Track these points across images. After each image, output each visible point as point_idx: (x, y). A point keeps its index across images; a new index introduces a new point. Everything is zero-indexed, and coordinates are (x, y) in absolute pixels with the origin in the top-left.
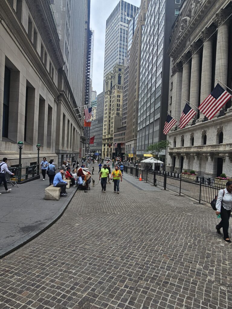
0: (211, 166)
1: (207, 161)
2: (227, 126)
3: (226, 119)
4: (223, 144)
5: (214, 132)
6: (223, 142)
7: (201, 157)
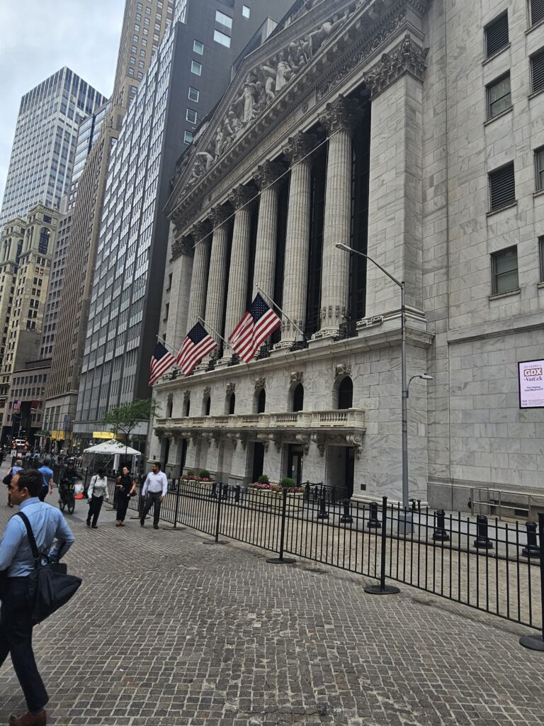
0: (242, 460)
1: (235, 449)
2: (272, 378)
3: (271, 364)
4: (265, 413)
5: (249, 389)
6: (266, 410)
7: (224, 441)
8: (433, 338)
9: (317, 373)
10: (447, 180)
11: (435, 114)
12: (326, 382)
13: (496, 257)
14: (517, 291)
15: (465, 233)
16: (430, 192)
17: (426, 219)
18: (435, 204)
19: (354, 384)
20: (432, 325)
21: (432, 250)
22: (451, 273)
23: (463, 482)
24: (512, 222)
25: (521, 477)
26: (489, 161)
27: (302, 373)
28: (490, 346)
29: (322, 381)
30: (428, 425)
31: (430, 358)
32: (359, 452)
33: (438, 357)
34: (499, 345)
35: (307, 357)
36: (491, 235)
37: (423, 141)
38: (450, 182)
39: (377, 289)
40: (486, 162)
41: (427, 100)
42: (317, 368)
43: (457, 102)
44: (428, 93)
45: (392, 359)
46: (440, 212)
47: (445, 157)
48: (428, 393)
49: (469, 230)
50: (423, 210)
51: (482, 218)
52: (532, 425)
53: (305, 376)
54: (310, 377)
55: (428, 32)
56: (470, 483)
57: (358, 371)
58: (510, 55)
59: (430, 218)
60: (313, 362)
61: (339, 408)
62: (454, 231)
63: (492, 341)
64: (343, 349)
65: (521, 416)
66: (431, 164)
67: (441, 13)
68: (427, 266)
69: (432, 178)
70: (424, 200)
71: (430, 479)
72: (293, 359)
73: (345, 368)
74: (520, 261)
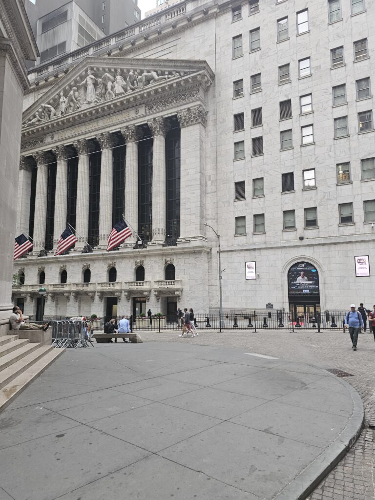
1: (93, 302)
2: (122, 262)
3: (121, 255)
5: (103, 267)
7: (81, 298)
8: (211, 249)
9: (153, 262)
10: (217, 180)
11: (212, 146)
12: (159, 266)
13: (237, 219)
14: (245, 234)
15: (225, 206)
16: (209, 183)
17: (207, 195)
18: (211, 189)
19: (176, 268)
20: (210, 243)
21: (210, 210)
22: (218, 222)
23: (226, 308)
24: (244, 206)
25: (246, 305)
26: (235, 177)
27: (143, 261)
28: (234, 254)
29: (157, 266)
30: (209, 286)
31: (209, 257)
32: (180, 299)
33: (213, 257)
34: (238, 255)
35: (147, 253)
36: (236, 210)
37: (206, 157)
38: (218, 181)
39: (186, 225)
40: (234, 177)
41: (207, 137)
42: (153, 259)
43: (222, 145)
44: (208, 134)
45: (196, 258)
46: (213, 194)
47: (216, 168)
48: (209, 272)
49: (226, 205)
50: (206, 190)
51: (232, 201)
52: (250, 286)
53: (145, 263)
54: (149, 263)
55: (208, 103)
56: (229, 308)
57: (178, 262)
58: (245, 134)
59: (209, 195)
60: (150, 256)
61: (166, 279)
62: (220, 204)
63: (235, 253)
64: (170, 251)
65: (246, 282)
66: (209, 170)
67: (214, 97)
68: (207, 217)
69: (210, 176)
70: (206, 186)
71: (210, 308)
72: (138, 254)
73: (171, 260)
74: (246, 223)
